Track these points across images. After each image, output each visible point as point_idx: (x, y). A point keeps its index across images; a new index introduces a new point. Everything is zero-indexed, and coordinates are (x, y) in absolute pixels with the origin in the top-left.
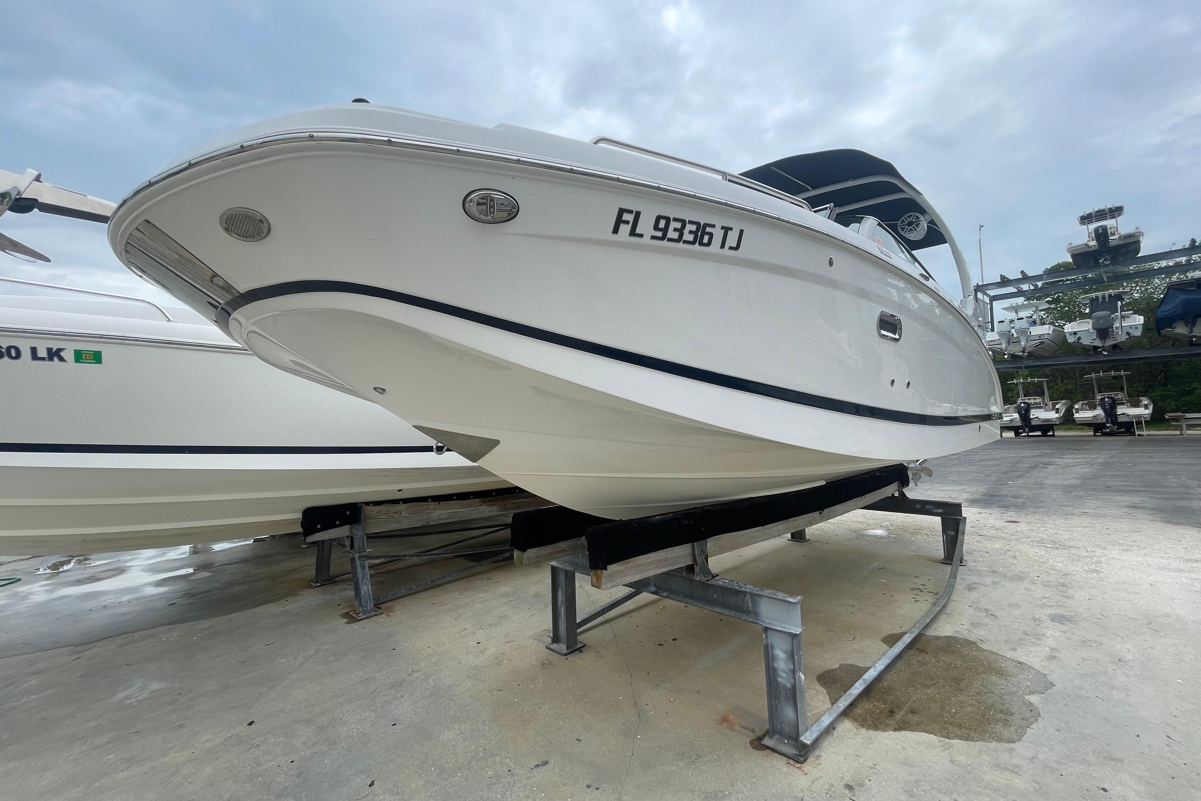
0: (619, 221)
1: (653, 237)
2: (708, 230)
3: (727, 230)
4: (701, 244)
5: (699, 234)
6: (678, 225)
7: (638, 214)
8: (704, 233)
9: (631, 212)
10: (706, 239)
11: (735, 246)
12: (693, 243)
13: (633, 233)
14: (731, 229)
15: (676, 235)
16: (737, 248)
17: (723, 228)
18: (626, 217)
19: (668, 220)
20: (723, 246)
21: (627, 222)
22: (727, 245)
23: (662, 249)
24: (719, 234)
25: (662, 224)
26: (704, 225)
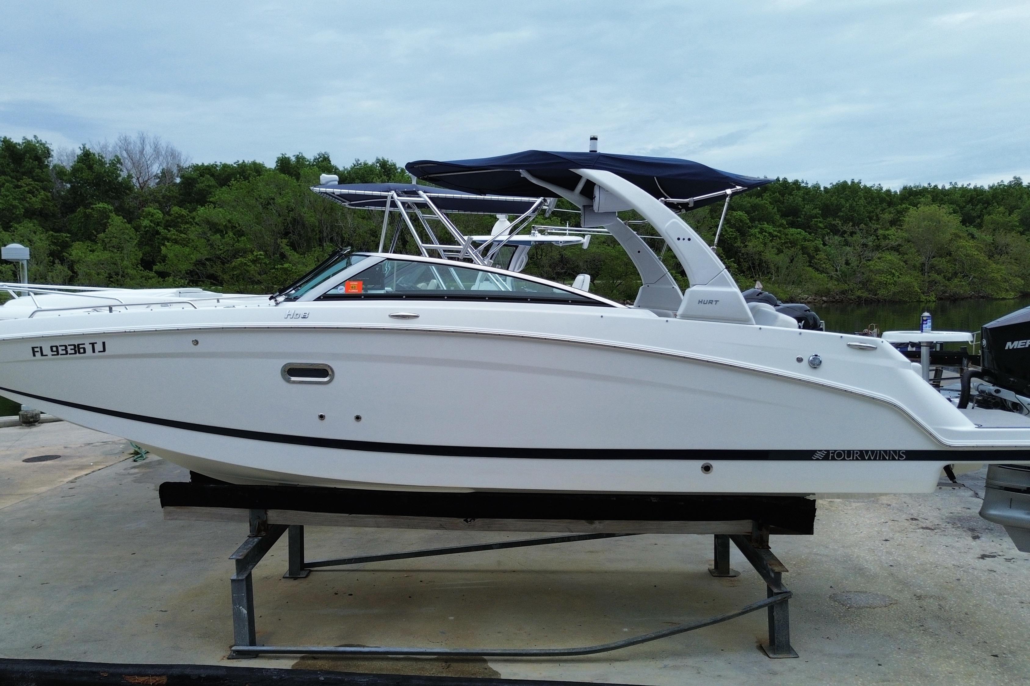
0: (34, 353)
1: (53, 355)
2: (81, 346)
3: (93, 344)
4: (79, 353)
5: (77, 349)
6: (64, 348)
7: (41, 348)
8: (79, 349)
9: (37, 347)
10: (82, 351)
11: (102, 350)
12: (75, 353)
13: (42, 355)
14: (96, 343)
15: (64, 352)
16: (104, 350)
17: (90, 344)
18: (36, 350)
19: (57, 347)
20: (94, 351)
21: (38, 352)
22: (96, 350)
23: (57, 359)
24: (89, 348)
25: (54, 349)
26: (78, 345)
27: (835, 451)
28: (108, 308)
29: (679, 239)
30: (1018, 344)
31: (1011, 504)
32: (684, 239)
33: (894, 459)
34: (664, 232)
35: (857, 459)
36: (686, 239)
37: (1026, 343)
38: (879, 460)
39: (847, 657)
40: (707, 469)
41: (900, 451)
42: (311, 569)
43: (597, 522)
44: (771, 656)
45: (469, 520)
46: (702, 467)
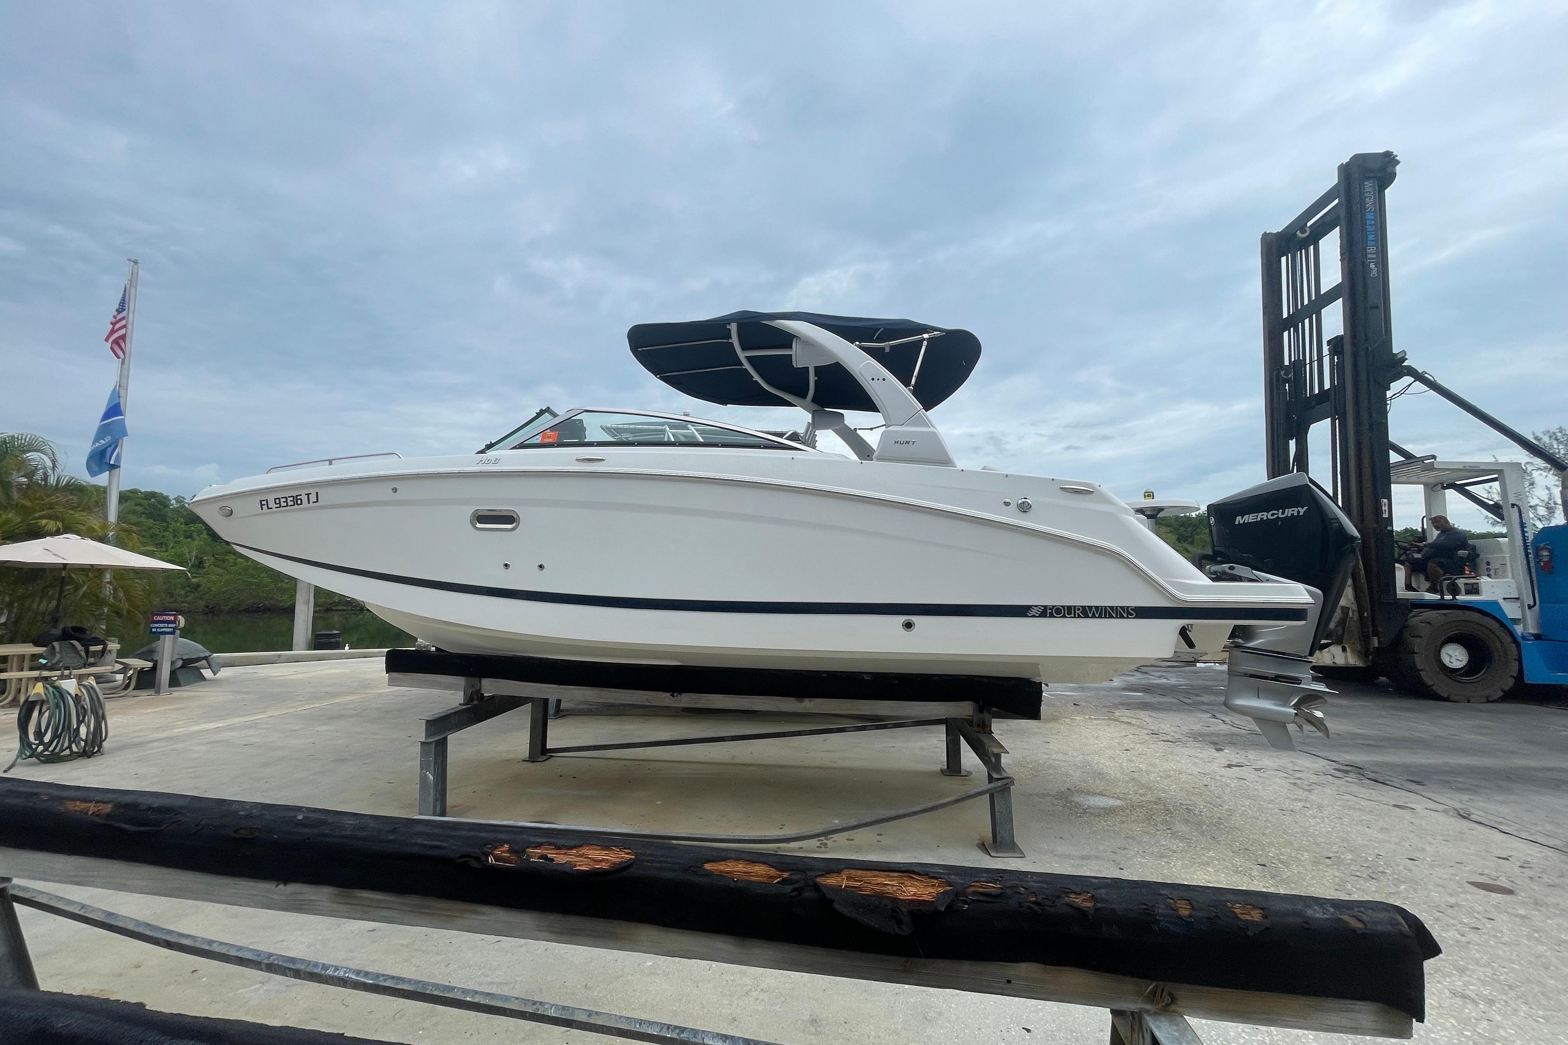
0: (262, 505)
1: (276, 508)
2: (299, 497)
3: (308, 495)
4: (298, 504)
5: (295, 500)
6: (285, 500)
7: (267, 500)
8: (297, 500)
9: (264, 500)
10: (299, 502)
12: (294, 505)
13: (268, 508)
14: (311, 494)
15: (285, 504)
16: (317, 501)
17: (306, 494)
18: (263, 503)
19: (279, 499)
20: (309, 503)
21: (264, 505)
22: (311, 501)
23: (279, 512)
24: (305, 498)
25: (277, 501)
26: (297, 496)
27: (1054, 606)
28: (328, 462)
29: (873, 379)
30: (1250, 518)
31: (1258, 693)
32: (878, 379)
33: (1122, 617)
34: (858, 372)
35: (1079, 617)
36: (881, 379)
37: (1257, 516)
38: (1105, 617)
39: (1082, 859)
40: (908, 626)
41: (1128, 607)
42: (553, 754)
43: (807, 700)
44: (992, 854)
45: (675, 695)
46: (903, 625)
